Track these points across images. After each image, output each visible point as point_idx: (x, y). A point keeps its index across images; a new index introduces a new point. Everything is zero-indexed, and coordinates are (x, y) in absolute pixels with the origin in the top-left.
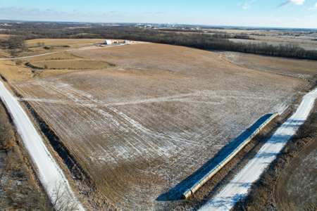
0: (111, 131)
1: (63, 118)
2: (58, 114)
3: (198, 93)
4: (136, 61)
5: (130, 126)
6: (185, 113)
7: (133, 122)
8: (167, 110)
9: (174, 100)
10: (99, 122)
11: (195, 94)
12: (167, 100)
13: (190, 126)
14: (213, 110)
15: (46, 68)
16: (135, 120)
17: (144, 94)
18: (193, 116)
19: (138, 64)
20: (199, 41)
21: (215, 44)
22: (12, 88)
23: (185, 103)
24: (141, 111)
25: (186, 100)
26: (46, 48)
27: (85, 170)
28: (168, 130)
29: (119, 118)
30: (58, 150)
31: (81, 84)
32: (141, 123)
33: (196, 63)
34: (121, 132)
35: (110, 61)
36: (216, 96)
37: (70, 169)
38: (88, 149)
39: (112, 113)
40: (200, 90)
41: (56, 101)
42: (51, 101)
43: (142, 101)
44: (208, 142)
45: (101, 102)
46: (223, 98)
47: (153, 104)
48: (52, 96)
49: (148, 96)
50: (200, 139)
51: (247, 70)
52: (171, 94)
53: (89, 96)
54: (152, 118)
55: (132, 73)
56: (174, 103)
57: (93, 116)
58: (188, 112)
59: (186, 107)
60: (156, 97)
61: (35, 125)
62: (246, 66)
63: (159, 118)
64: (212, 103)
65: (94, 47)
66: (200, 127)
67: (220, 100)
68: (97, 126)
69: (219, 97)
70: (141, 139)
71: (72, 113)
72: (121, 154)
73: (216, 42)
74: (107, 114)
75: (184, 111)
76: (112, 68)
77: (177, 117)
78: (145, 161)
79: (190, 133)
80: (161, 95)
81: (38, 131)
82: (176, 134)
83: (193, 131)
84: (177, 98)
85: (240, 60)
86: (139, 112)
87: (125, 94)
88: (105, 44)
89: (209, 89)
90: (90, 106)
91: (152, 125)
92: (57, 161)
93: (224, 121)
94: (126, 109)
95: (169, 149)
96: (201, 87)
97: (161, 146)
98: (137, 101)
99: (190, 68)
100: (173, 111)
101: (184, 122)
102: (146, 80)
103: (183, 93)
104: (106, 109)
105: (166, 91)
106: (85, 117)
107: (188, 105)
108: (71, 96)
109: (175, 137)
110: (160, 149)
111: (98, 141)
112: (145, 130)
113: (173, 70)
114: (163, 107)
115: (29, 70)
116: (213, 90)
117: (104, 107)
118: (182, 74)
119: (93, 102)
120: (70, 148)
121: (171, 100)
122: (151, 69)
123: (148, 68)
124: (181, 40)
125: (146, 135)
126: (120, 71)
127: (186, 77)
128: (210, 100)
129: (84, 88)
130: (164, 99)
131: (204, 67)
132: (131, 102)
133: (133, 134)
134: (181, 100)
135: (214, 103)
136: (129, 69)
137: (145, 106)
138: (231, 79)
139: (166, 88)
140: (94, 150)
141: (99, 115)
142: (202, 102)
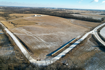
0: (37, 42)
1: (25, 39)
2: (23, 38)
3: (59, 32)
4: (44, 22)
5: (41, 41)
6: (55, 38)
7: (42, 40)
8: (50, 37)
10: (34, 40)
11: (58, 33)
13: (55, 41)
15: (18, 24)
16: (43, 39)
19: (44, 23)
20: (63, 15)
21: (68, 16)
22: (10, 31)
23: (55, 35)
24: (44, 37)
25: (56, 34)
26: (16, 17)
27: (31, 50)
28: (50, 42)
29: (39, 39)
30: (25, 46)
31: (28, 29)
32: (44, 40)
33: (61, 23)
34: (39, 42)
35: (36, 22)
37: (28, 50)
38: (32, 46)
39: (37, 37)
41: (22, 34)
42: (21, 34)
43: (44, 35)
44: (59, 44)
45: (34, 35)
46: (65, 34)
47: (47, 35)
48: (21, 33)
49: (46, 33)
51: (75, 25)
52: (52, 33)
53: (31, 33)
55: (42, 26)
56: (52, 35)
57: (32, 38)
59: (55, 36)
61: (18, 40)
62: (75, 24)
63: (48, 39)
64: (62, 35)
65: (31, 17)
66: (58, 41)
67: (64, 34)
68: (33, 41)
70: (44, 44)
71: (27, 38)
72: (39, 47)
74: (36, 38)
76: (37, 25)
77: (53, 39)
78: (44, 48)
80: (49, 33)
81: (19, 42)
83: (56, 42)
84: (53, 34)
85: (74, 22)
86: (43, 37)
87: (40, 33)
88: (34, 16)
89: (62, 31)
90: (31, 36)
91: (46, 40)
92: (25, 48)
93: (64, 40)
94: (40, 36)
95: (50, 46)
96: (60, 31)
97: (48, 45)
98: (43, 34)
99: (59, 25)
100: (52, 37)
101: (54, 40)
102: (46, 28)
103: (55, 32)
104: (35, 37)
105: (51, 32)
106: (30, 38)
108: (26, 33)
109: (51, 43)
110: (48, 46)
111: (34, 44)
112: (45, 42)
113: (54, 25)
114: (50, 36)
115: (13, 25)
117: (35, 36)
118: (56, 27)
119: (32, 35)
120: (27, 46)
122: (48, 25)
123: (47, 25)
125: (45, 43)
126: (39, 26)
127: (57, 28)
128: (62, 34)
129: (29, 31)
130: (50, 34)
131: (63, 24)
132: (42, 35)
133: (42, 43)
134: (54, 34)
135: (63, 35)
136: (42, 25)
137: (45, 36)
138: (69, 28)
139: (51, 31)
140: (33, 46)
141: (34, 38)
142: (59, 35)
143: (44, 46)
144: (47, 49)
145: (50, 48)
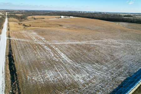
3: (105, 40)
5: (60, 57)
6: (97, 51)
7: (63, 55)
8: (85, 48)
9: (90, 43)
10: (42, 53)
11: (103, 41)
12: (86, 43)
13: (99, 60)
14: (116, 51)
15: (30, 26)
16: (64, 53)
17: (73, 39)
18: (102, 53)
20: (106, 17)
21: (114, 19)
23: (97, 46)
24: (69, 48)
25: (98, 44)
27: (20, 87)
28: (84, 62)
29: (55, 52)
32: (67, 56)
33: (104, 26)
34: (53, 61)
36: (117, 43)
37: (12, 84)
38: (29, 70)
39: (51, 48)
40: (107, 39)
41: (25, 40)
42: (23, 40)
43: (71, 43)
44: (112, 74)
45: (48, 42)
46: (122, 44)
47: (77, 45)
48: (24, 38)
49: (75, 41)
50: (107, 70)
52: (89, 40)
53: (43, 39)
54: (75, 53)
55: (70, 29)
56: (90, 45)
57: (40, 49)
58: (99, 51)
59: (97, 48)
60: (80, 41)
64: (114, 46)
66: (107, 61)
67: (120, 45)
68: (40, 56)
69: (119, 43)
70: (65, 67)
71: (29, 47)
73: (115, 18)
74: (48, 49)
75: (96, 50)
77: (91, 54)
79: (99, 66)
80: (83, 40)
82: (90, 65)
83: (102, 64)
84: (92, 42)
85: (129, 26)
86: (66, 49)
89: (112, 38)
90: (41, 43)
91: (74, 58)
92: (6, 77)
95: (84, 76)
97: (78, 73)
98: (68, 42)
99: (101, 28)
100: (89, 50)
101: (96, 58)
103: (96, 40)
104: (49, 46)
105: (86, 38)
106: (35, 49)
107: (99, 46)
108: (34, 38)
109: (88, 67)
110: (77, 75)
112: (69, 61)
113: (92, 29)
114: (83, 47)
116: (115, 39)
117: (48, 45)
118: (97, 30)
119: (43, 42)
121: (88, 43)
124: (97, 17)
125: (69, 64)
127: (99, 32)
128: (113, 45)
130: (84, 42)
131: (108, 28)
132: (65, 43)
133: (61, 63)
134: (95, 44)
137: (72, 45)
139: (86, 37)
141: (44, 49)
142: (108, 45)
143: (63, 75)
144: (75, 87)
145: (84, 85)
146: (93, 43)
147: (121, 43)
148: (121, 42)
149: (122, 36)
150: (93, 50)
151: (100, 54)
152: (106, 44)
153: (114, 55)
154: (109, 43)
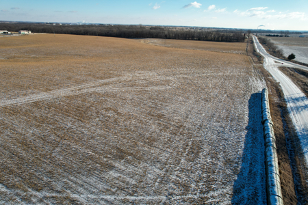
3: (127, 76)
6: (110, 114)
8: (67, 113)
9: (85, 91)
11: (123, 79)
12: (70, 93)
17: (21, 87)
18: (129, 117)
19: (32, 52)
20: (115, 30)
21: (133, 32)
23: (107, 95)
25: (109, 89)
36: (158, 77)
40: (130, 71)
43: (9, 102)
47: (36, 104)
49: (30, 91)
52: (78, 82)
56: (84, 97)
58: (116, 111)
59: (110, 103)
60: (47, 90)
62: (175, 47)
63: (44, 139)
64: (156, 88)
67: (168, 82)
75: (107, 109)
77: (92, 128)
80: (58, 85)
84: (88, 88)
85: (165, 43)
89: (144, 69)
103: (101, 78)
105: (69, 78)
107: (114, 96)
114: (59, 109)
116: (150, 70)
121: (78, 93)
128: (152, 84)
130: (62, 92)
134: (99, 90)
135: (162, 88)
142: (139, 88)
146: (92, 90)
147: (168, 78)
148: (167, 76)
149: (163, 61)
150: (97, 113)
151: (121, 119)
152: (132, 86)
153: (165, 112)
154: (140, 82)
